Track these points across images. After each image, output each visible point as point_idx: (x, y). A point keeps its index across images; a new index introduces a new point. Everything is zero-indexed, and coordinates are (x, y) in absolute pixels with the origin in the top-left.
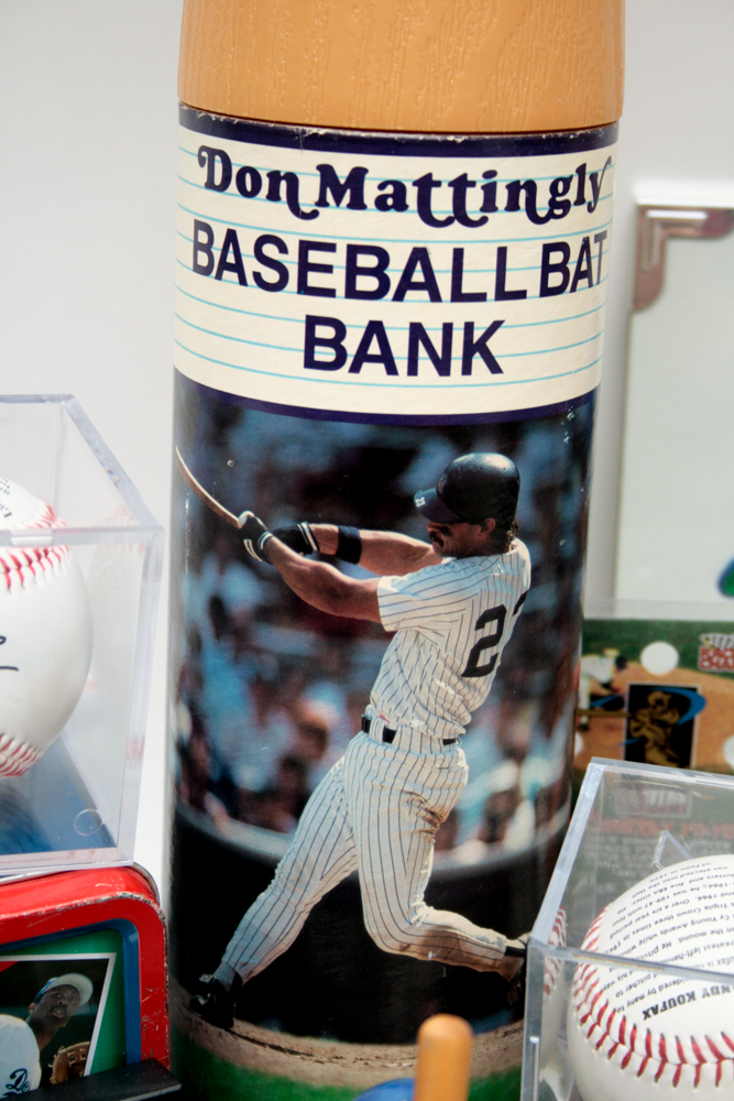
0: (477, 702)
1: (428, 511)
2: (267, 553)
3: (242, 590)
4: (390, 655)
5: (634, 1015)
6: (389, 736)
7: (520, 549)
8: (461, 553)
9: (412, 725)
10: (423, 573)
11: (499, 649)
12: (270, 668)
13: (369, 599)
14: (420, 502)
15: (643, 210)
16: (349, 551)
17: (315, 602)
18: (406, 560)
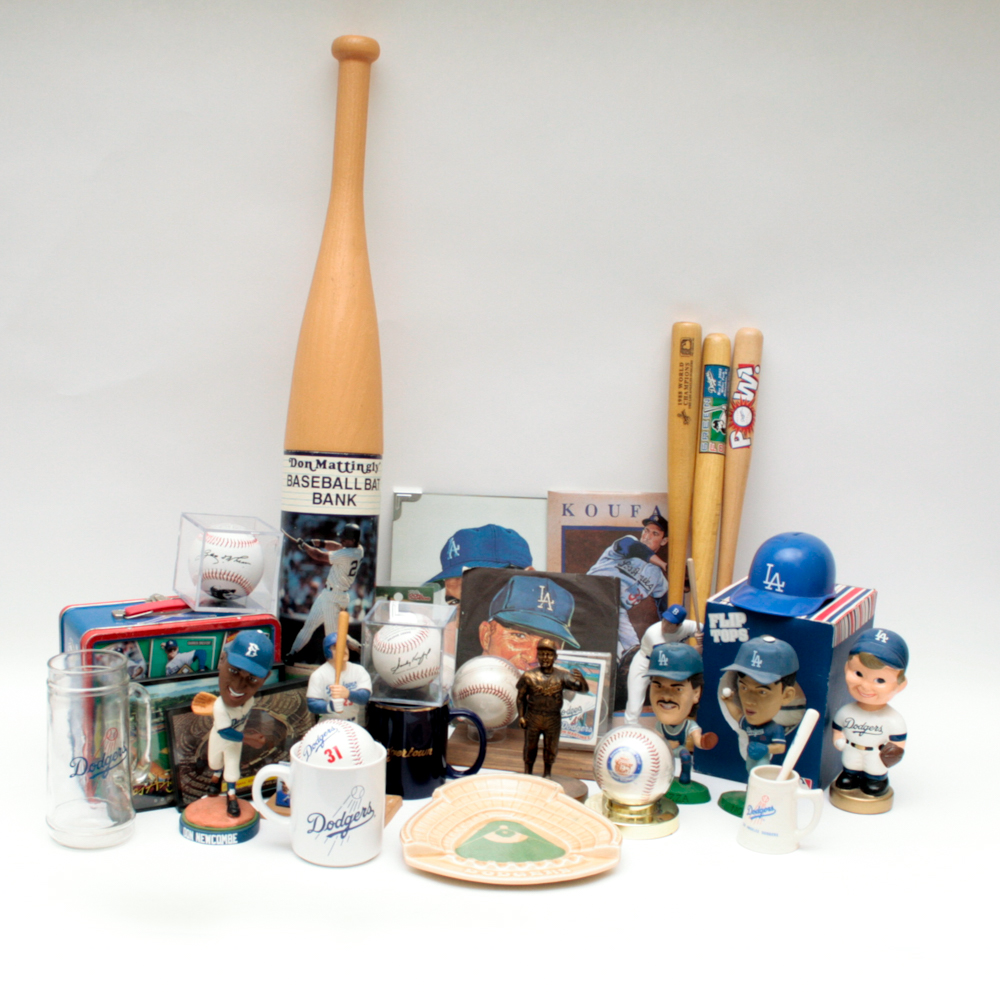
0: (352, 582)
1: (341, 536)
2: (304, 547)
3: (297, 557)
4: (332, 570)
5: (386, 642)
6: (331, 589)
7: (361, 547)
8: (348, 546)
9: (337, 587)
10: (339, 551)
11: (356, 571)
12: (304, 574)
13: (327, 557)
14: (338, 534)
15: (395, 494)
16: (322, 545)
17: (315, 558)
18: (335, 547)
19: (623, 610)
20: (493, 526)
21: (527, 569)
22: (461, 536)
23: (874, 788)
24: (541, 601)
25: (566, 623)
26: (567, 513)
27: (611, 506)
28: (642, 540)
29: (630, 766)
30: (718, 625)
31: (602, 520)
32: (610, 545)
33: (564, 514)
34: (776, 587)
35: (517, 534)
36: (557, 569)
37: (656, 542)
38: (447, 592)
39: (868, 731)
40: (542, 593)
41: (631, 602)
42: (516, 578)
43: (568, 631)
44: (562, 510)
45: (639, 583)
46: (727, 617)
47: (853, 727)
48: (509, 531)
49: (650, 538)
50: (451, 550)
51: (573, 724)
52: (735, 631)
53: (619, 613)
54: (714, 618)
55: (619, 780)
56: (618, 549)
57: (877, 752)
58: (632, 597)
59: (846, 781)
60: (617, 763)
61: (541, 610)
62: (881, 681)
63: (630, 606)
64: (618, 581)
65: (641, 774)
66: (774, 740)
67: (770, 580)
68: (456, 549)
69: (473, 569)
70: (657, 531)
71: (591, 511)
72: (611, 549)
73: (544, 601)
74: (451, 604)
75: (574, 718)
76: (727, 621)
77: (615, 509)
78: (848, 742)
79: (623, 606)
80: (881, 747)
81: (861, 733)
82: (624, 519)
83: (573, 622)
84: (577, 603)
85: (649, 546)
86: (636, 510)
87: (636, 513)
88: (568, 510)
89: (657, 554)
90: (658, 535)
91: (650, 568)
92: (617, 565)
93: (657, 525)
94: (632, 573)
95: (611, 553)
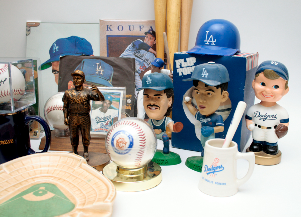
15: (27, 23)
19: (137, 74)
20: (74, 36)
21: (91, 56)
22: (59, 42)
23: (271, 150)
24: (97, 70)
25: (110, 80)
26: (109, 29)
27: (130, 26)
28: (145, 42)
29: (125, 143)
30: (181, 67)
31: (125, 32)
32: (130, 44)
33: (108, 30)
34: (212, 43)
35: (86, 40)
36: (105, 55)
37: (151, 42)
38: (53, 68)
39: (268, 118)
40: (98, 67)
41: (141, 70)
42: (85, 60)
43: (111, 84)
44: (107, 28)
45: (144, 61)
46: (185, 61)
47: (259, 116)
48: (82, 39)
49: (149, 41)
50: (54, 48)
51: (106, 125)
52: (190, 67)
53: (135, 75)
54: (178, 62)
55: (119, 153)
56: (134, 46)
57: (273, 130)
58: (141, 68)
59: (255, 147)
60: (117, 142)
61: (98, 74)
62: (277, 87)
63: (140, 72)
64: (134, 60)
65: (133, 148)
66: (217, 124)
67: (207, 40)
68: (57, 48)
69: (64, 56)
70: (151, 37)
71: (120, 28)
72: (130, 46)
73: (99, 70)
75: (107, 121)
76: (186, 63)
77: (131, 28)
78: (256, 125)
79: (137, 72)
80: (275, 127)
81: (264, 120)
82: (136, 32)
83: (113, 79)
84: (114, 70)
85: (148, 44)
86: (141, 28)
87: (141, 29)
88: (109, 28)
89: (152, 48)
90: (152, 39)
91: (149, 54)
92: (133, 53)
93: (151, 34)
94: (141, 57)
95: (131, 48)
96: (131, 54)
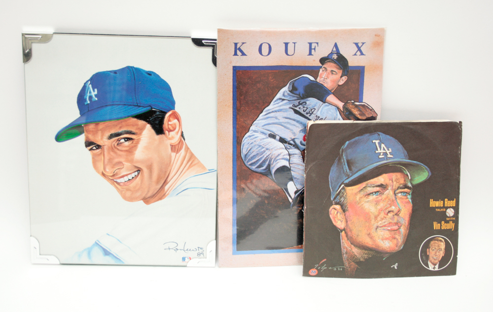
26: (238, 53)
27: (286, 44)
28: (318, 80)
31: (277, 59)
32: (285, 86)
33: (236, 54)
35: (157, 76)
37: (334, 81)
38: (87, 138)
44: (233, 49)
49: (328, 77)
50: (88, 94)
56: (293, 90)
68: (93, 93)
70: (335, 70)
71: (265, 49)
72: (286, 89)
74: (91, 149)
77: (290, 47)
82: (300, 58)
85: (325, 85)
86: (313, 47)
87: (313, 51)
88: (240, 49)
89: (333, 94)
90: (336, 74)
91: (327, 108)
92: (291, 106)
93: (335, 63)
94: (307, 113)
95: (286, 94)
96: (285, 109)
